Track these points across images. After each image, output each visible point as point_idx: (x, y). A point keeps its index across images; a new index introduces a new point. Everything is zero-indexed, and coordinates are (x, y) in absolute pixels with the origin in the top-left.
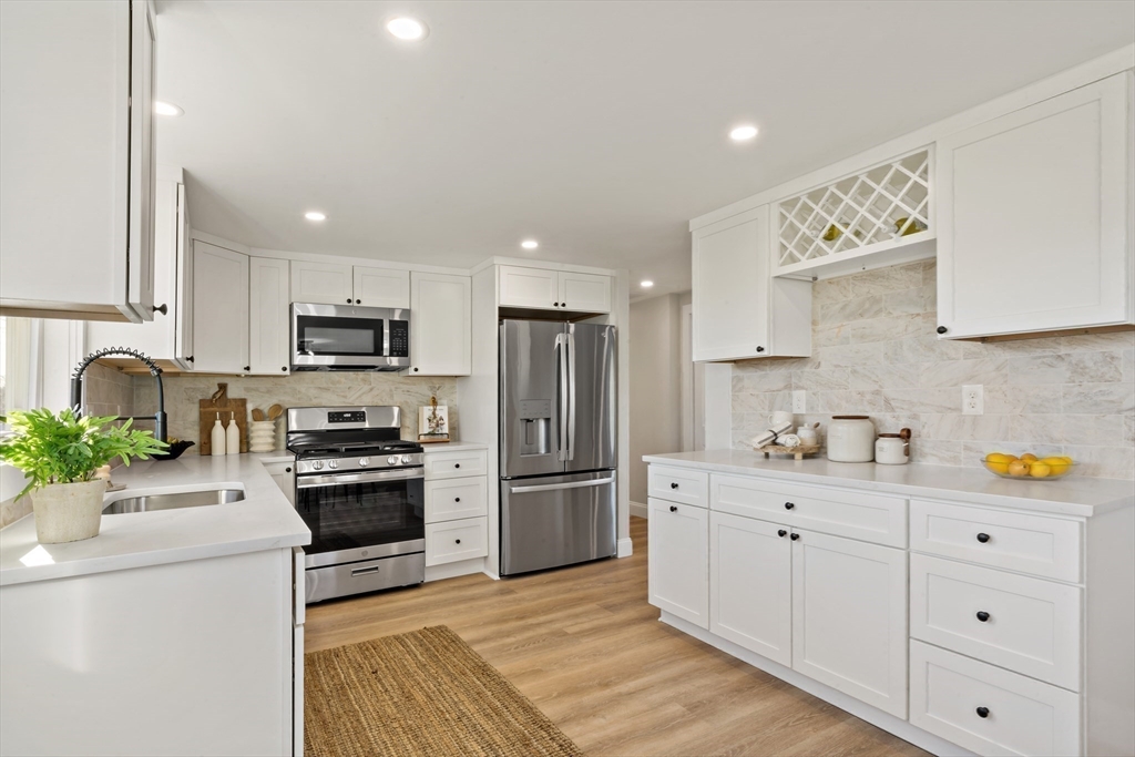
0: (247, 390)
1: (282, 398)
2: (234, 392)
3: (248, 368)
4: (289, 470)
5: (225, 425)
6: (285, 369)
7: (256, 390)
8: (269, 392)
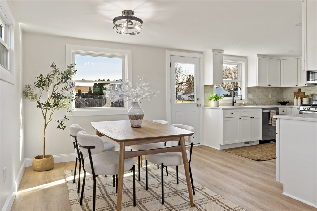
0: (305, 90)
1: (314, 92)
2: (302, 91)
3: (297, 85)
4: (298, 109)
5: (297, 99)
6: (305, 85)
7: (307, 90)
8: (310, 90)
